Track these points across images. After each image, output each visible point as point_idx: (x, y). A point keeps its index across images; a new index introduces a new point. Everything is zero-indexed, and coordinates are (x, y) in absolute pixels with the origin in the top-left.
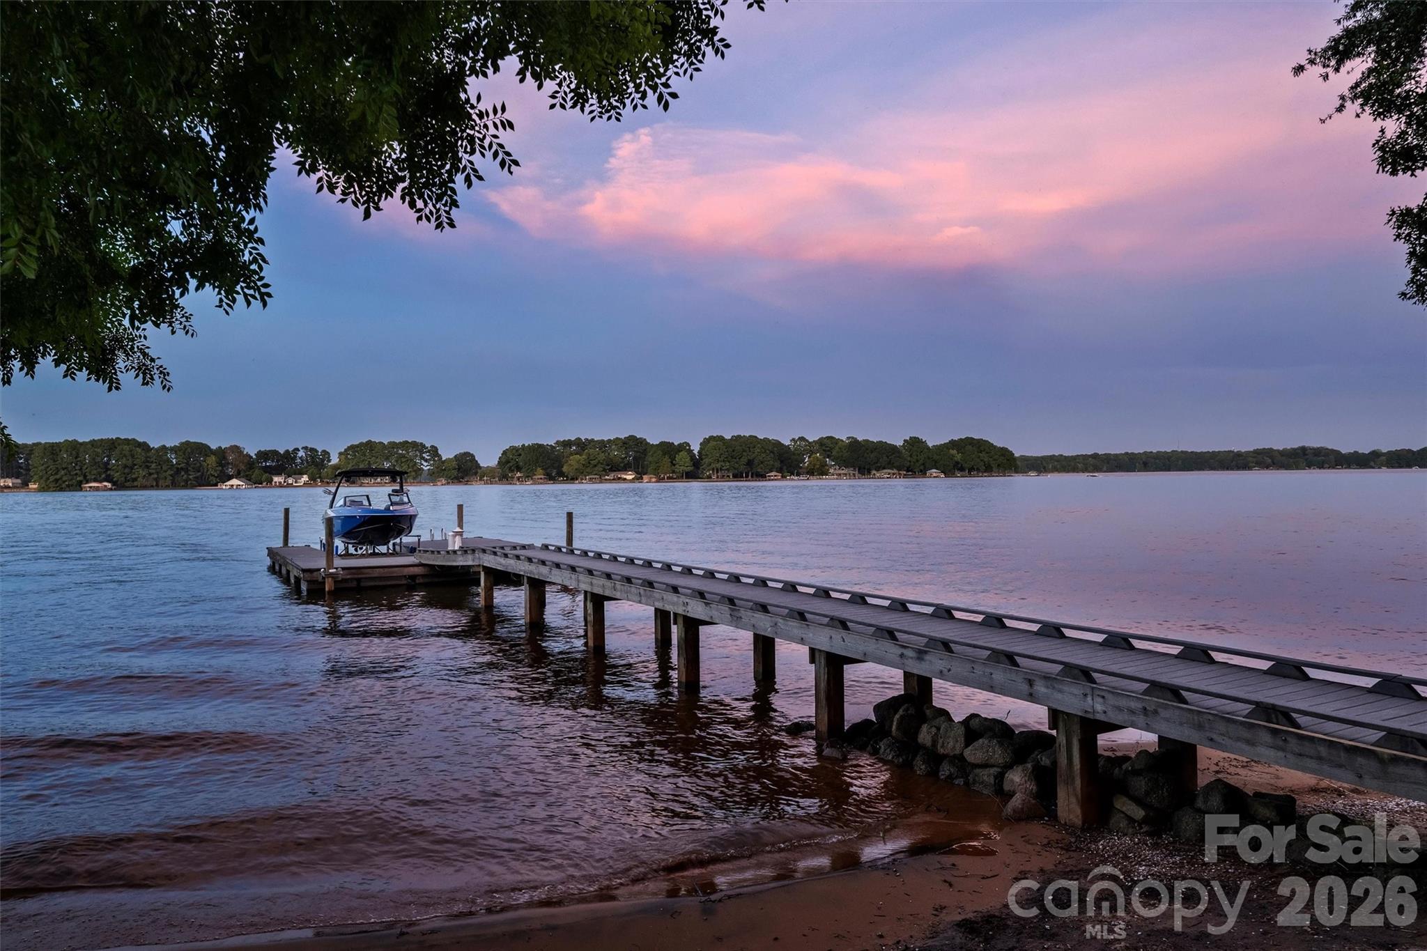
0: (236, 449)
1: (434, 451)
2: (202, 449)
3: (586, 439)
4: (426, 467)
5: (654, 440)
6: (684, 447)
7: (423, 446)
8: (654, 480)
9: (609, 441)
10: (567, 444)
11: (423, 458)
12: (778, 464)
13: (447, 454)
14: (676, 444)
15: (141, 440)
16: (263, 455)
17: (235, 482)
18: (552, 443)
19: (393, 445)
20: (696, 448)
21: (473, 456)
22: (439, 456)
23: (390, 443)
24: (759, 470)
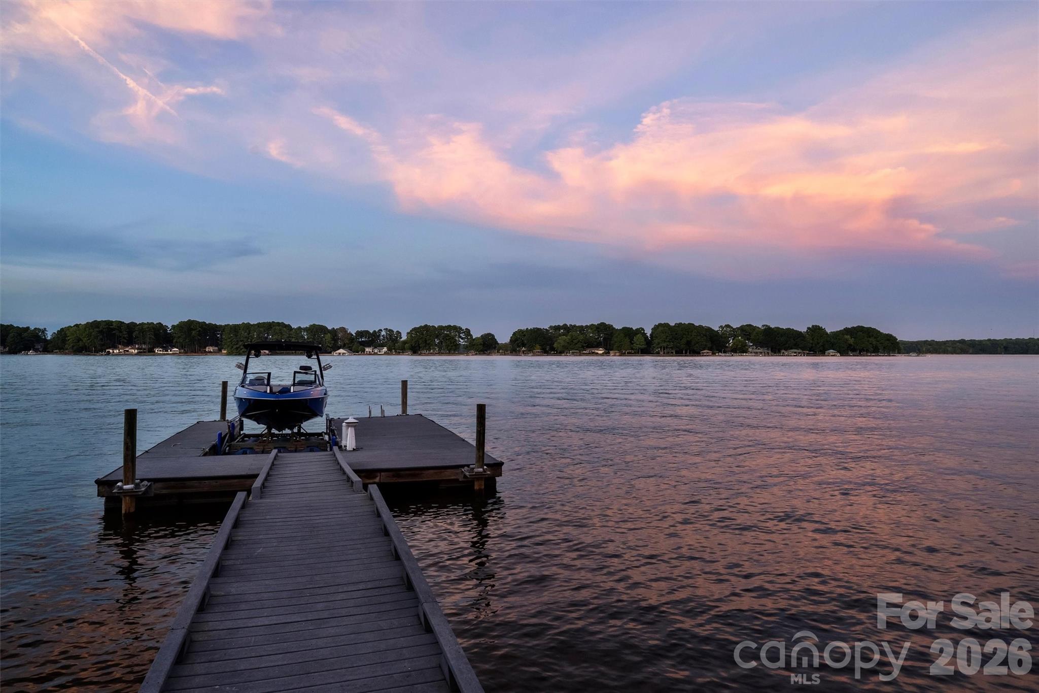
0: (343, 330)
1: (468, 332)
2: (322, 329)
3: (571, 325)
4: (462, 342)
5: (618, 326)
6: (640, 331)
7: (460, 328)
8: (618, 354)
9: (587, 326)
10: (557, 328)
11: (460, 337)
12: (709, 345)
13: (476, 334)
14: (634, 329)
15: (286, 323)
16: (360, 334)
17: (341, 351)
18: (547, 327)
19: (441, 328)
20: (648, 332)
21: (493, 336)
22: (471, 336)
23: (439, 326)
24: (696, 349)
